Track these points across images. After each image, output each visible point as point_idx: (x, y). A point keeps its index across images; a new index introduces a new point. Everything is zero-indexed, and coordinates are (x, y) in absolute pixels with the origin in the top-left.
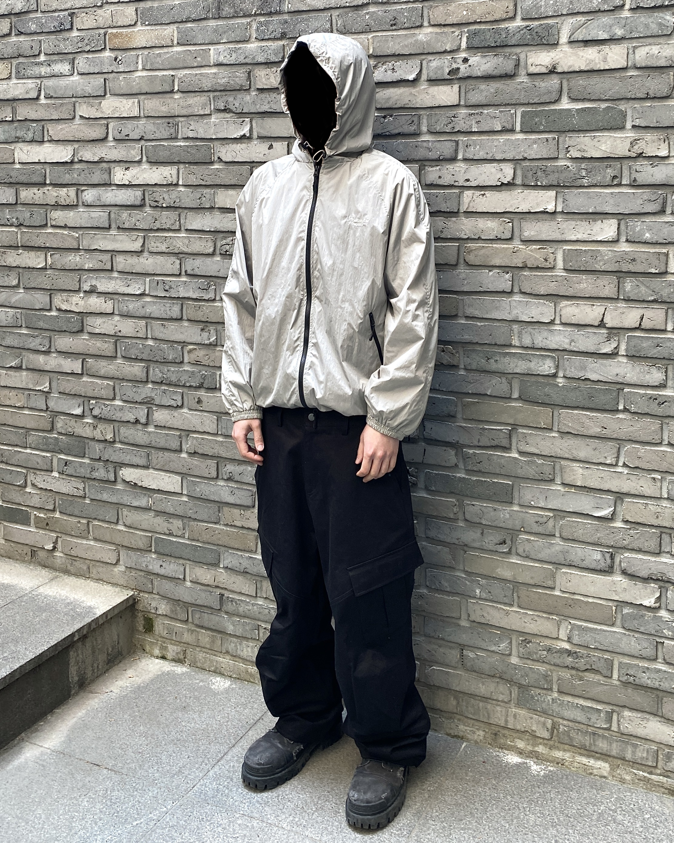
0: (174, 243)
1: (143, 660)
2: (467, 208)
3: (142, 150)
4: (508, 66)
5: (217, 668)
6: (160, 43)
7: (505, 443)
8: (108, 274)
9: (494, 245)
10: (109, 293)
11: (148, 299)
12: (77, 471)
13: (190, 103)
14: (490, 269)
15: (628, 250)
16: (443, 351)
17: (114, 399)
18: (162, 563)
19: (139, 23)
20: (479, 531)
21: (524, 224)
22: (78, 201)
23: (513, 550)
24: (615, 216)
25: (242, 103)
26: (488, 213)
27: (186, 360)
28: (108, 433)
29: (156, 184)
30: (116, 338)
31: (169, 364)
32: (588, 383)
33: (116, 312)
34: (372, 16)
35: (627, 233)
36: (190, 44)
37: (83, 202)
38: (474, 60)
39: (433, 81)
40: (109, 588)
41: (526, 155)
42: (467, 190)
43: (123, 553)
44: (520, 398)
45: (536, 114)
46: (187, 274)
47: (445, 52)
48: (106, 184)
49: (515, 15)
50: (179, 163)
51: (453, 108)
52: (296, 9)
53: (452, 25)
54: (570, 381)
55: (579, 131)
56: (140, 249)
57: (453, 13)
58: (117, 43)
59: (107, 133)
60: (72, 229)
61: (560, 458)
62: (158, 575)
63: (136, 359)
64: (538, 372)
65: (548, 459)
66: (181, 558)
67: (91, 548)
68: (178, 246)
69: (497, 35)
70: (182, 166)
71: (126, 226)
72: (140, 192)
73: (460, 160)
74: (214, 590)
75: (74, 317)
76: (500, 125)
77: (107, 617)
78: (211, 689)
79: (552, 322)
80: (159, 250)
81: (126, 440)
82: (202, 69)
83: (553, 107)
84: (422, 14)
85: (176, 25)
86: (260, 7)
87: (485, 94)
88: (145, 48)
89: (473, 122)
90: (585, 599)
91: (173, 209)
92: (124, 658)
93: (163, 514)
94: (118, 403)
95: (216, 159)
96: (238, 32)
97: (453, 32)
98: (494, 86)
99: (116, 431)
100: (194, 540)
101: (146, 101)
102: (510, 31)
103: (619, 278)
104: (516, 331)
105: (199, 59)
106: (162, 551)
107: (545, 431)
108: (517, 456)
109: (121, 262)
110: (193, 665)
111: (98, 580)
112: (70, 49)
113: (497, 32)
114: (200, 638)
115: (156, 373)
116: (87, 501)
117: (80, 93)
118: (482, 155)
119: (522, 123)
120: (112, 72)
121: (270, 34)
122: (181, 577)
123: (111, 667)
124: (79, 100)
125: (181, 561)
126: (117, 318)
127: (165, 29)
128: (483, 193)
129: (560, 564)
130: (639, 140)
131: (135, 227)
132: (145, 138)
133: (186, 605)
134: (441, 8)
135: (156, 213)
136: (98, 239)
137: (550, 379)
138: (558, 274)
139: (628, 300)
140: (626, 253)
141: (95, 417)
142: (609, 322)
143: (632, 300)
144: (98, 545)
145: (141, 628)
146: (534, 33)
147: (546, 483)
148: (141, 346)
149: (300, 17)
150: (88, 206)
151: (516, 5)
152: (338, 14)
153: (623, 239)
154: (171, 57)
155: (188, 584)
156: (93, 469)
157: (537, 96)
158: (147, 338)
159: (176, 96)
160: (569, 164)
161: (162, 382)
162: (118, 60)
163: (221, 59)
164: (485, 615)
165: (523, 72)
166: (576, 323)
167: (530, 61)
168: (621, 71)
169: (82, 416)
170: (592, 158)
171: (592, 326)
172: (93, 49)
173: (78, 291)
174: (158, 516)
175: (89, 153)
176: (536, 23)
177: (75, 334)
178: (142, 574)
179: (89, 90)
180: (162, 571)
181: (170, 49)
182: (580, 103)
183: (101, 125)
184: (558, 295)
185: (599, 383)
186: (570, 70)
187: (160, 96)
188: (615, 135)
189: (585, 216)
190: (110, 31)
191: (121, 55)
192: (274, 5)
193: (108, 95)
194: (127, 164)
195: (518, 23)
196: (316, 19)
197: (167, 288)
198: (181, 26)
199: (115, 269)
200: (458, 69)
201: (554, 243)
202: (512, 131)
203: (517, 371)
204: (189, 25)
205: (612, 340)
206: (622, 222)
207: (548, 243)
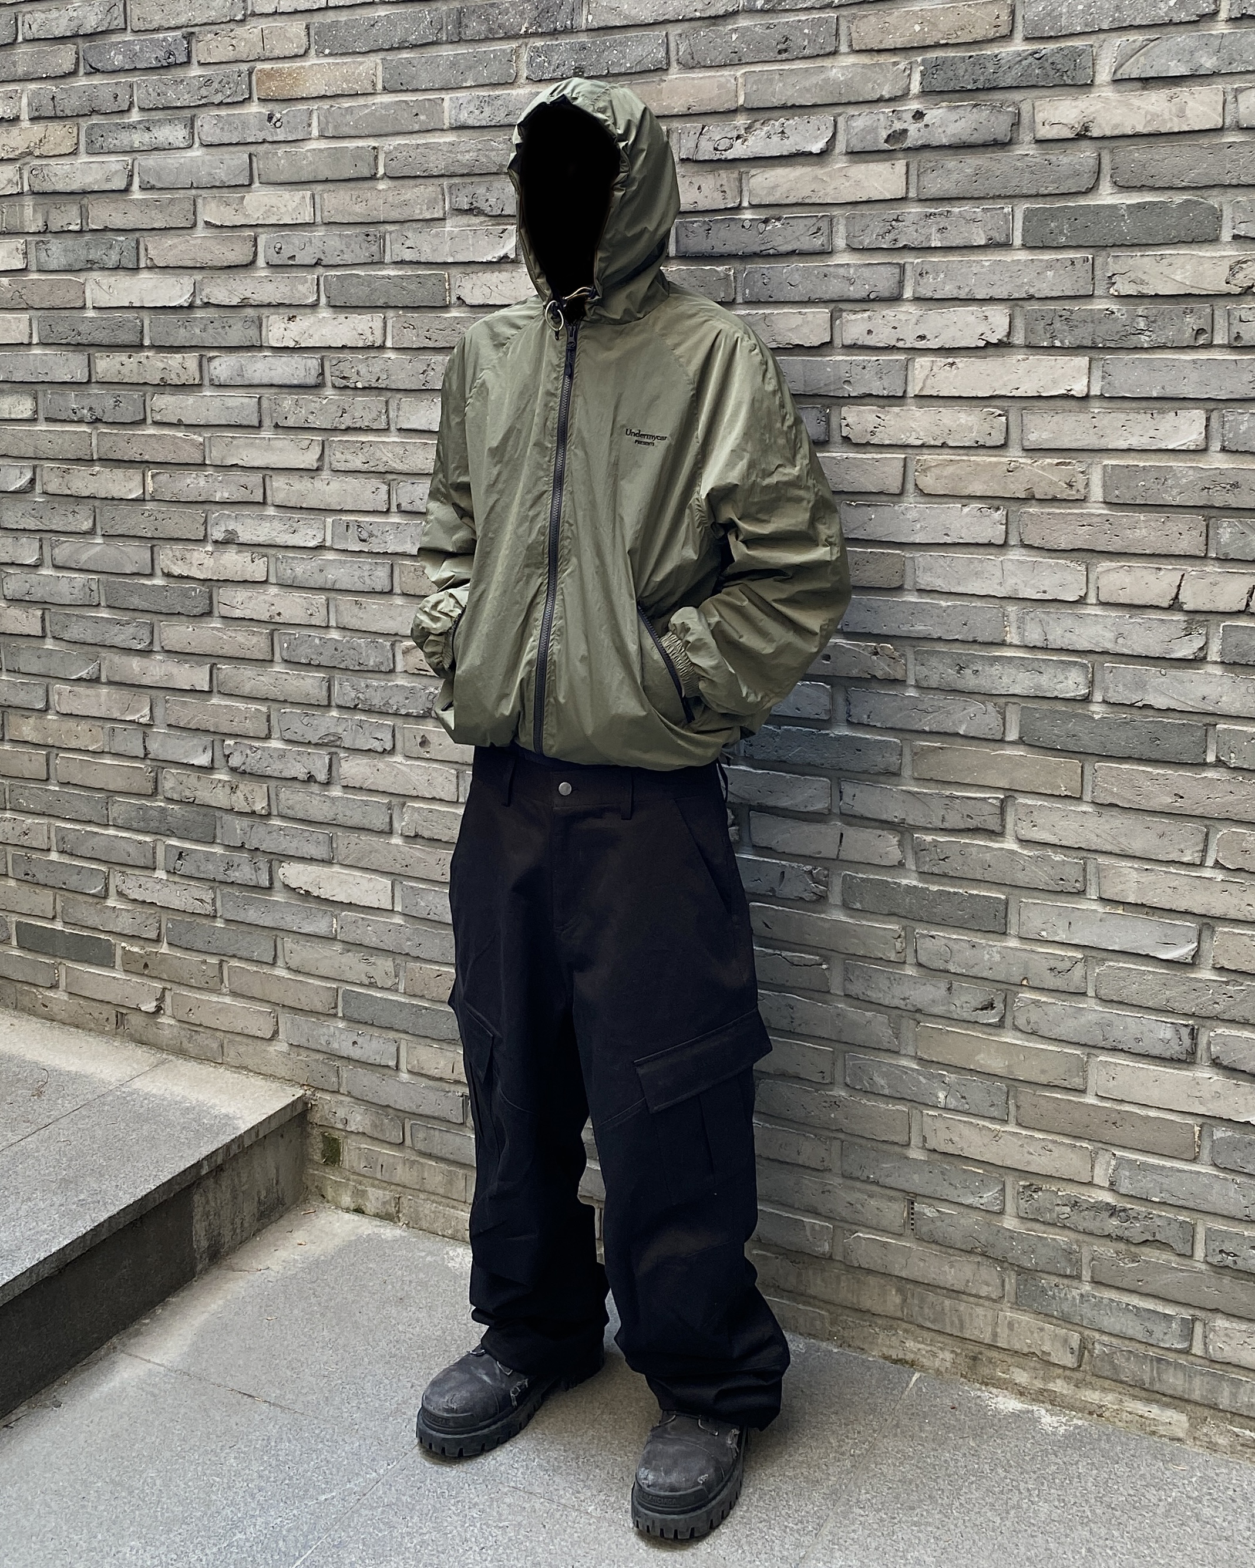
0: (378, 454)
1: (322, 1215)
2: (921, 389)
3: (318, 284)
4: (1000, 127)
5: (457, 1231)
6: (352, 88)
7: (993, 824)
8: (256, 509)
9: (972, 458)
10: (259, 545)
11: (330, 556)
12: (202, 868)
13: (407, 197)
14: (965, 501)
15: (1226, 466)
16: (876, 653)
17: (268, 737)
18: (355, 1038)
19: (312, 52)
20: (943, 986)
21: (1028, 418)
22: (201, 378)
23: (1008, 1021)
24: (1201, 404)
25: (502, 196)
26: (960, 397)
27: (399, 668)
28: (257, 800)
29: (344, 347)
30: (272, 627)
31: (369, 675)
32: (1151, 712)
33: (273, 580)
34: (743, 35)
35: (1223, 435)
36: (407, 90)
37: (211, 380)
38: (934, 115)
39: (856, 155)
40: (259, 1082)
41: (1032, 291)
42: (920, 356)
43: (285, 1019)
44: (1020, 742)
45: (1053, 214)
46: (401, 511)
47: (880, 100)
48: (253, 346)
49: (1011, 31)
50: (387, 307)
51: (895, 205)
52: (602, 24)
53: (894, 51)
54: (1116, 709)
55: (1132, 245)
56: (315, 465)
57: (896, 28)
58: (273, 88)
59: (255, 254)
60: (191, 429)
61: (1096, 851)
62: (349, 1059)
63: (309, 664)
64: (1056, 694)
65: (1074, 853)
66: (391, 1028)
67: (224, 1009)
68: (385, 459)
69: (977, 67)
70: (391, 313)
71: (290, 423)
72: (314, 361)
73: (907, 300)
74: (453, 1088)
75: (194, 589)
76: (983, 236)
77: (257, 1135)
78: (447, 1267)
79: (1082, 601)
80: (350, 466)
81: (290, 813)
82: (428, 135)
83: (1083, 202)
84: (837, 30)
85: (382, 55)
86: (536, 21)
87: (955, 176)
88: (324, 97)
89: (934, 230)
90: (1143, 1112)
91: (376, 392)
92: (288, 1210)
93: (358, 948)
94: (275, 744)
95: (454, 299)
96: (495, 66)
97: (895, 64)
98: (972, 162)
99: (273, 796)
100: (415, 996)
101: (325, 195)
102: (1002, 61)
103: (1207, 519)
104: (1013, 617)
105: (422, 117)
106: (356, 1016)
107: (1068, 801)
108: (1015, 847)
109: (281, 488)
110: (414, 1224)
111: (241, 1068)
112: (186, 100)
113: (979, 62)
114: (426, 1175)
115: (345, 690)
116: (220, 924)
117: (205, 181)
118: (949, 290)
119: (1025, 231)
120: (264, 142)
121: (554, 71)
122: (392, 1063)
123: (265, 1226)
124: (204, 193)
125: (392, 1035)
126: (273, 590)
127: (361, 63)
128: (950, 360)
129: (1094, 1047)
130: (1245, 262)
131: (307, 425)
132: (324, 263)
133: (401, 1115)
134: (873, 19)
135: (345, 399)
136: (238, 447)
137: (1078, 705)
138: (1093, 511)
139: (1224, 560)
140: (1221, 472)
141: (234, 770)
142: (1189, 600)
143: (1232, 559)
144: (239, 1003)
145: (317, 1157)
146: (1047, 65)
147: (1069, 898)
148: (317, 641)
149: (609, 38)
150: (220, 385)
151: (1013, 13)
152: (679, 31)
153: (1216, 446)
154: (372, 114)
155: (404, 1076)
156: (230, 866)
157: (1052, 182)
158: (328, 627)
159: (382, 186)
160: (1114, 307)
161: (356, 705)
162: (274, 120)
163: (464, 117)
164: (956, 1139)
165: (1026, 137)
166: (1128, 602)
167: (1040, 117)
168: (1212, 134)
169: (210, 769)
170: (1157, 295)
171: (1157, 607)
172: (229, 100)
173: (204, 540)
174: (348, 951)
175: (223, 290)
176: (1052, 46)
177: (197, 620)
178: (320, 1057)
179: (222, 175)
180: (356, 1053)
181: (370, 100)
182: (1134, 194)
183: (245, 239)
184: (1092, 551)
185: (1171, 714)
186: (1116, 133)
187: (352, 185)
188: (1201, 254)
189: (1144, 404)
190: (259, 66)
191: (280, 111)
192: (562, 16)
193: (256, 184)
194: (291, 309)
195: (1018, 46)
196: (639, 41)
197: (365, 535)
198: (391, 56)
199: (269, 500)
200: (905, 131)
201: (1085, 454)
202: (1006, 245)
203: (1016, 692)
204: (405, 56)
205: (1195, 634)
206: (1215, 415)
207: (1074, 454)
